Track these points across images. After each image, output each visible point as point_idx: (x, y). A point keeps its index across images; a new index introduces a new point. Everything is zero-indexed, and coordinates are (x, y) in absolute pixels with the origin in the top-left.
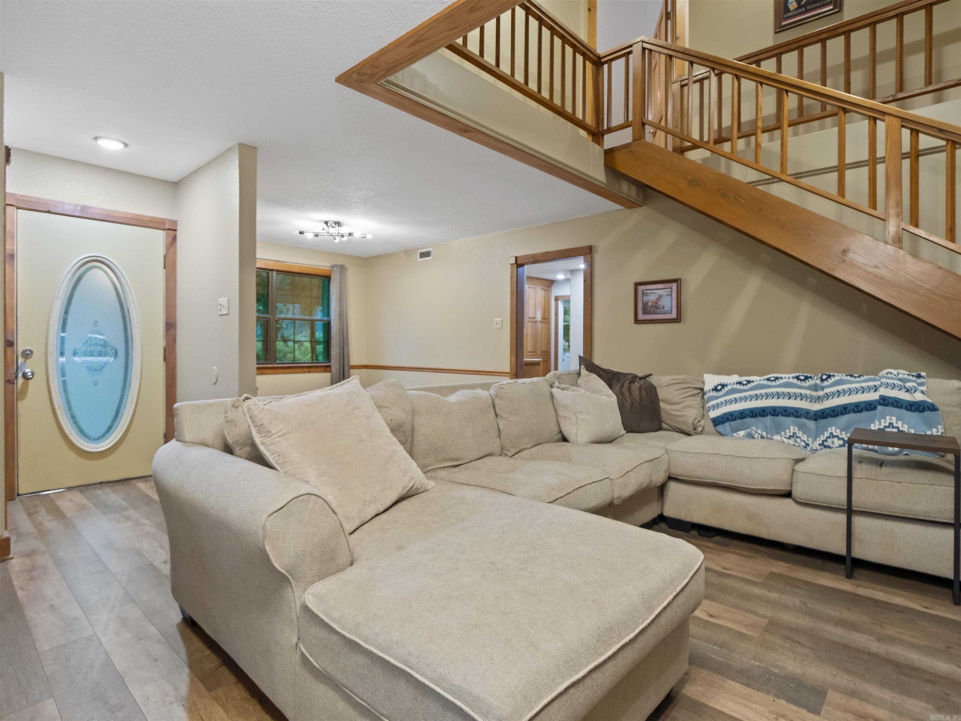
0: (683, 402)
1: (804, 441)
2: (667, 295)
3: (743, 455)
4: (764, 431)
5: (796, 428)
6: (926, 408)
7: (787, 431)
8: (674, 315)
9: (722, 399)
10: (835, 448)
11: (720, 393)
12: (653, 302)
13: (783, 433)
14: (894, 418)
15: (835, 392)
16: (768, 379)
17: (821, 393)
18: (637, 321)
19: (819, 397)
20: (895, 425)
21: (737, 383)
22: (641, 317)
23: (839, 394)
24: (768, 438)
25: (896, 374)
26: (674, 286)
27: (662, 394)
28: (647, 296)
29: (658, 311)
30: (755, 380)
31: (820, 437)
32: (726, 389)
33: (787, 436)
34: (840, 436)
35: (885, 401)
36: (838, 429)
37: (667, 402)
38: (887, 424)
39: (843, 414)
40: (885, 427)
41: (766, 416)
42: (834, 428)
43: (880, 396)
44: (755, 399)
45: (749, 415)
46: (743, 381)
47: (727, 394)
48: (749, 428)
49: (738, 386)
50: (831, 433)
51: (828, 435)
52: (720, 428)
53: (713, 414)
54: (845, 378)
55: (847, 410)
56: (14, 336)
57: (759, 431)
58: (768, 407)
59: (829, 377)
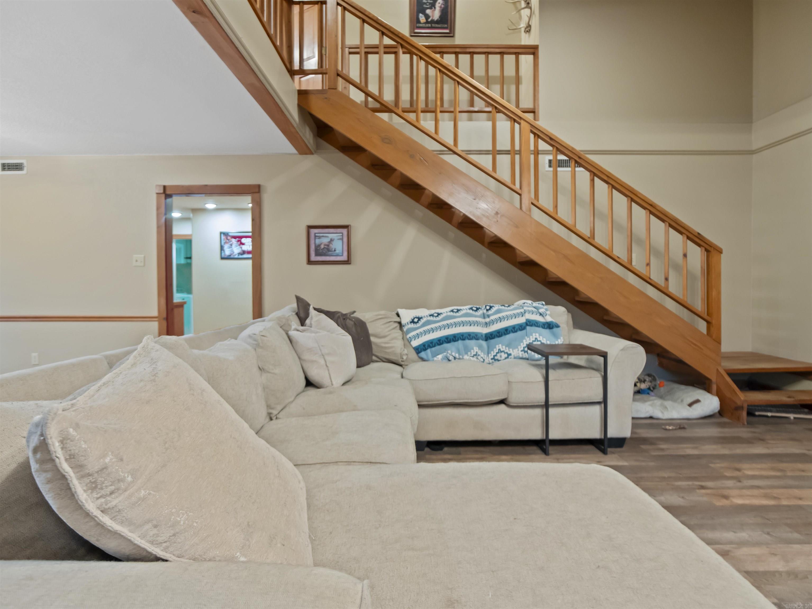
0: (389, 335)
1: (482, 358)
2: (338, 239)
3: (473, 376)
4: (457, 353)
5: (477, 348)
6: (554, 326)
7: (472, 351)
8: (344, 258)
9: (421, 330)
10: (502, 360)
11: (418, 325)
12: (325, 245)
13: (469, 353)
14: (537, 335)
15: (497, 318)
16: (452, 311)
17: (487, 320)
18: (310, 262)
19: (486, 323)
20: (539, 339)
21: (430, 316)
22: (313, 258)
23: (500, 319)
24: (459, 359)
25: (531, 304)
26: (345, 231)
27: (371, 329)
28: (319, 238)
29: (330, 253)
30: (442, 312)
31: (491, 353)
32: (422, 321)
33: (472, 355)
34: (506, 351)
35: (530, 323)
36: (503, 345)
37: (376, 336)
38: (534, 339)
39: (505, 334)
40: (533, 341)
41: (458, 340)
42: (500, 345)
43: (527, 320)
44: (448, 327)
45: (445, 341)
46: (434, 314)
47: (424, 325)
48: (445, 352)
49: (431, 318)
50: (499, 349)
51: (497, 351)
52: (423, 354)
53: (415, 343)
54: (501, 307)
55: (508, 331)
57: (453, 354)
58: (458, 334)
59: (491, 307)
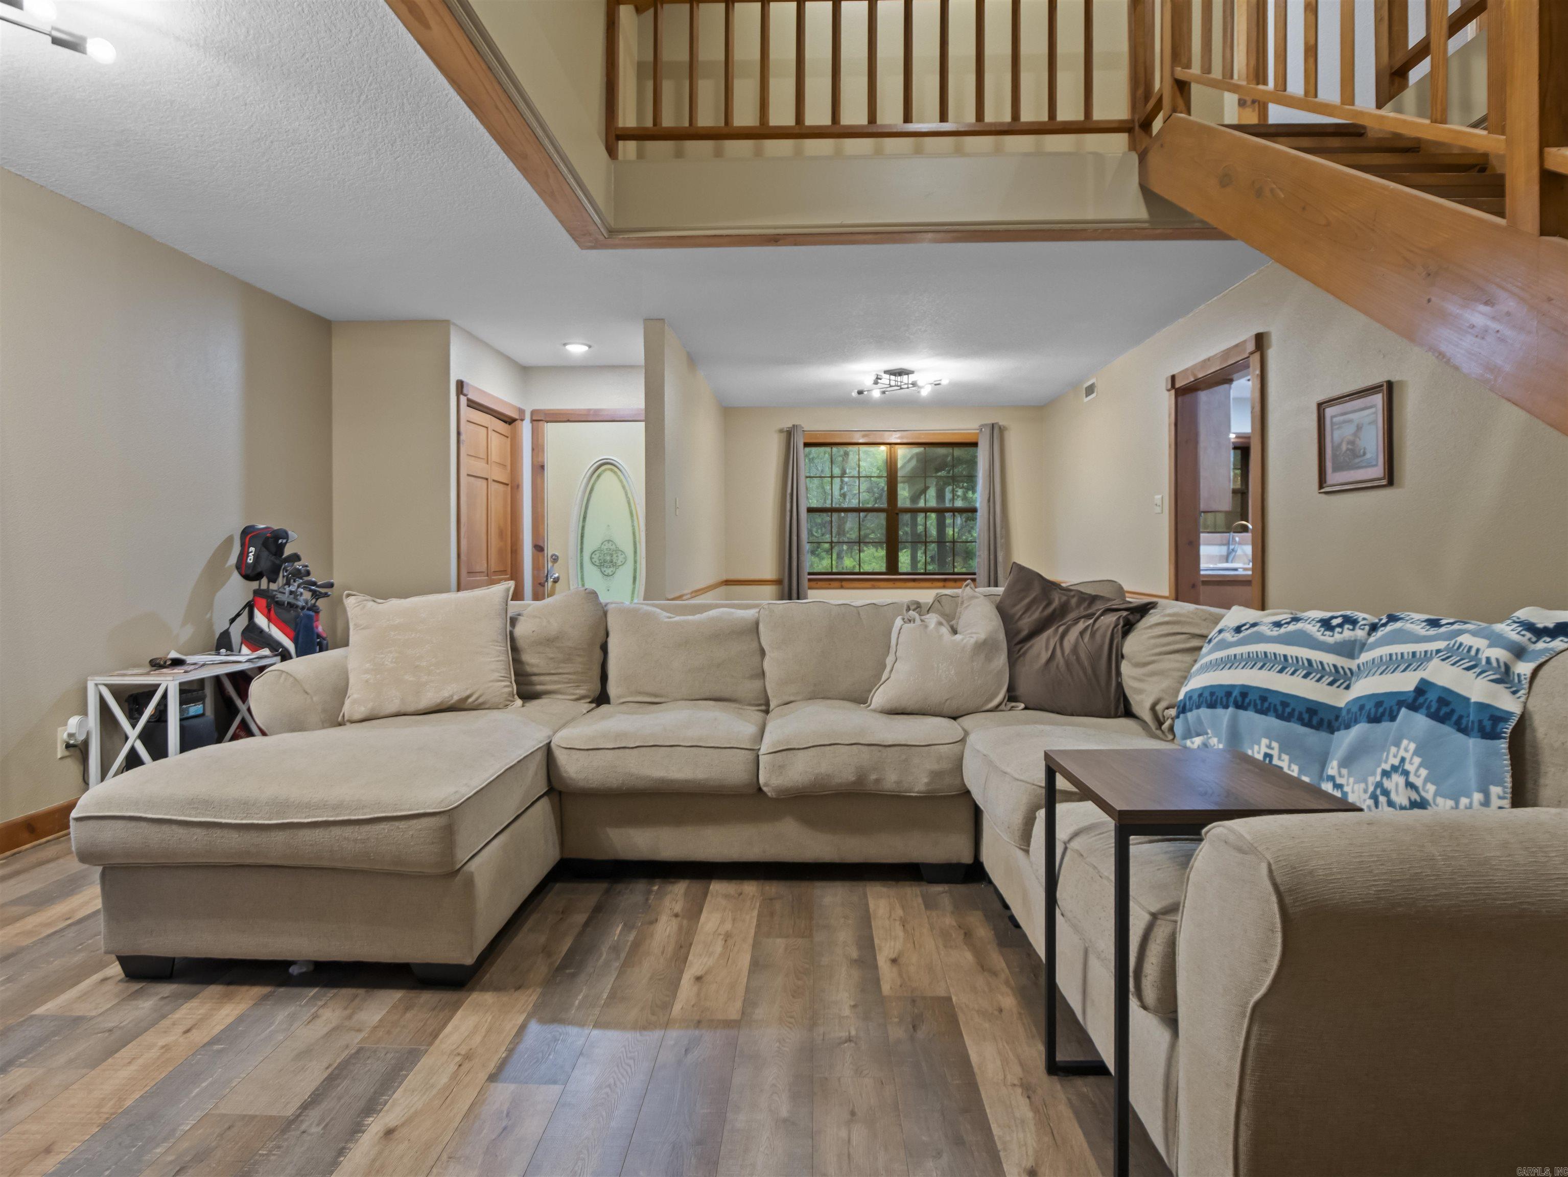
2: (1368, 424)
8: (1380, 470)
12: (1348, 443)
17: (1356, 663)
18: (1323, 488)
19: (1352, 674)
22: (1331, 477)
26: (1379, 400)
28: (1339, 428)
29: (1357, 460)
43: (1420, 682)
48: (1206, 732)
56: (544, 542)
